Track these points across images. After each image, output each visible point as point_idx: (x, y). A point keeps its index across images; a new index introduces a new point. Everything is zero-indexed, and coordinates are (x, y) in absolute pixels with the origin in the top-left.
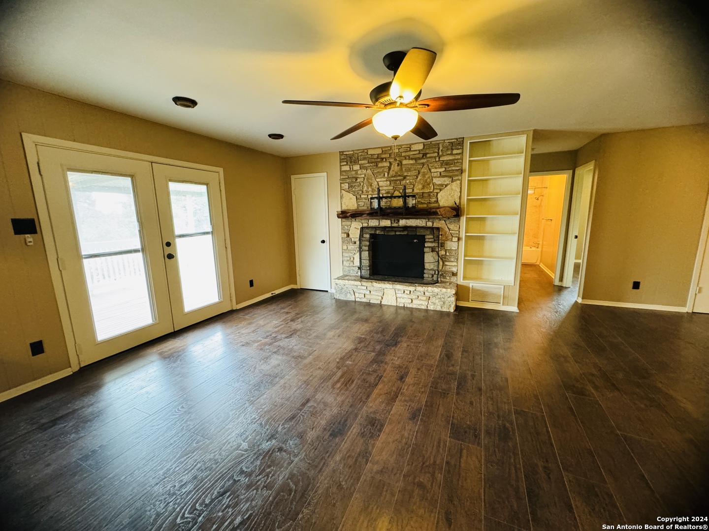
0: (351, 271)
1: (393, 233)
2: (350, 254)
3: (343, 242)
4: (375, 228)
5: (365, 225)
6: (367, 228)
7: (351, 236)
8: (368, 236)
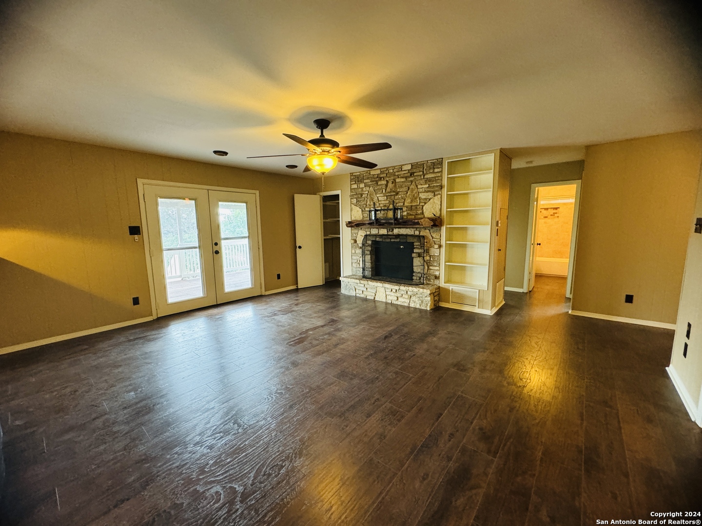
0: (358, 272)
1: (388, 240)
2: (358, 258)
3: (352, 247)
4: (376, 236)
5: (368, 233)
6: (370, 235)
7: (358, 242)
8: (370, 242)
